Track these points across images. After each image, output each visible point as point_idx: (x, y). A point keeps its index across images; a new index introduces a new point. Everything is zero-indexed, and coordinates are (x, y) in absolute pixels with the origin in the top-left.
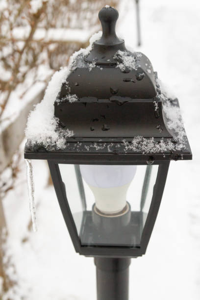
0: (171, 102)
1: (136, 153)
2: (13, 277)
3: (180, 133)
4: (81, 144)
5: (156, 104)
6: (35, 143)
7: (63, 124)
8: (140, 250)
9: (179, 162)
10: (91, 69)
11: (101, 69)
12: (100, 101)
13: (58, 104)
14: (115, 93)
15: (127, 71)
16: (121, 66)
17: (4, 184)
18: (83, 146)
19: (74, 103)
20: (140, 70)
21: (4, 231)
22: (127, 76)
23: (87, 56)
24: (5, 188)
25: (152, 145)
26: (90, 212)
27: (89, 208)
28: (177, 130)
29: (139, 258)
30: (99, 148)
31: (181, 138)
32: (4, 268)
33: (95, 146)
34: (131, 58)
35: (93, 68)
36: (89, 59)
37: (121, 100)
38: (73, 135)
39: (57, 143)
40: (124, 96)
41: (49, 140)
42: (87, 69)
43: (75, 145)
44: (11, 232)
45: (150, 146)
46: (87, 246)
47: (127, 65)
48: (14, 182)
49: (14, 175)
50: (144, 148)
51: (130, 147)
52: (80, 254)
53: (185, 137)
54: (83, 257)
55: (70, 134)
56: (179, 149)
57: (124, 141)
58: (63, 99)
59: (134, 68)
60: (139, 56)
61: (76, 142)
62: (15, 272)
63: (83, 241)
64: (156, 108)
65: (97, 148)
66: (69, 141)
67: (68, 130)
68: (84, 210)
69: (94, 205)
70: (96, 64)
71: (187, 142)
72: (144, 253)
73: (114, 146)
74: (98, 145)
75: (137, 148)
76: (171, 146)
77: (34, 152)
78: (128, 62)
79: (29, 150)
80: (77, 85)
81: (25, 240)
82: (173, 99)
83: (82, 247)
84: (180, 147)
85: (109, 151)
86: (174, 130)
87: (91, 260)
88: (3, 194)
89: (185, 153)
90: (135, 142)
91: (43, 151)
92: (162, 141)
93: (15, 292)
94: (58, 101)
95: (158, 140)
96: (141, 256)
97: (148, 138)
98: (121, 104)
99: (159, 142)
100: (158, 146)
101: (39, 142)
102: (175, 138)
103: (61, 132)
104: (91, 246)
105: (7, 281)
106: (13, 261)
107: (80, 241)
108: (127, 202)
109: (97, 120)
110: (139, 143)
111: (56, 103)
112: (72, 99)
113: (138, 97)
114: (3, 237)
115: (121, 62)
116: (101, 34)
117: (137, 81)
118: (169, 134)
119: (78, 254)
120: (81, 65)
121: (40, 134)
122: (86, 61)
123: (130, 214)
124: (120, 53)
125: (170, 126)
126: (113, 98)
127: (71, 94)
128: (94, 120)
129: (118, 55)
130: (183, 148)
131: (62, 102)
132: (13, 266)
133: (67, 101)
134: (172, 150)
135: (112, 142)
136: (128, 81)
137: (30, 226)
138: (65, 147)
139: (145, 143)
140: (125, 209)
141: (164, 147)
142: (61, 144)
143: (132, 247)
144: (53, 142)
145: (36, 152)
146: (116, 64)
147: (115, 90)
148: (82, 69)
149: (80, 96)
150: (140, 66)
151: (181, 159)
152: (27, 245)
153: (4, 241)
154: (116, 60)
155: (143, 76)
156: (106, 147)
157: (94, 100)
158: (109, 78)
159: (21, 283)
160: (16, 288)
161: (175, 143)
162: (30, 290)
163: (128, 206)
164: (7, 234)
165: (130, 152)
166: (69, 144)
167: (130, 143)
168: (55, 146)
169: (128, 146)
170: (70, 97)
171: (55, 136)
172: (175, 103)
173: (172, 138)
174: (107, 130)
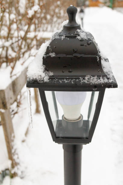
0: (105, 60)
1: (87, 84)
2: (17, 161)
3: (110, 74)
4: (57, 79)
5: (98, 58)
6: (32, 78)
7: (47, 69)
8: (88, 140)
9: (110, 89)
10: (63, 39)
11: (68, 39)
12: (68, 56)
13: (45, 58)
14: (76, 52)
15: (82, 40)
16: (79, 37)
17: (13, 111)
18: (58, 81)
19: (54, 57)
20: (89, 40)
21: (13, 135)
22: (82, 43)
23: (60, 33)
24: (13, 113)
25: (96, 80)
26: (61, 121)
27: (60, 118)
29: (88, 144)
30: (67, 81)
31: (111, 76)
32: (13, 155)
33: (65, 80)
34: (84, 34)
35: (64, 39)
37: (79, 56)
38: (53, 74)
39: (44, 78)
40: (80, 54)
41: (40, 77)
42: (61, 39)
43: (54, 80)
44: (16, 136)
45: (94, 80)
46: (59, 138)
47: (82, 37)
48: (18, 109)
49: (18, 106)
50: (91, 81)
51: (84, 81)
53: (113, 76)
54: (57, 144)
55: (51, 74)
56: (111, 82)
57: (80, 78)
58: (48, 55)
59: (86, 38)
60: (88, 33)
61: (54, 79)
62: (18, 158)
63: (57, 135)
64: (98, 60)
65: (66, 81)
66: (51, 78)
67: (50, 72)
68: (57, 119)
69: (63, 116)
70: (66, 37)
71: (115, 79)
72: (90, 142)
73: (75, 81)
74: (67, 80)
75: (88, 81)
76: (106, 80)
77: (32, 84)
79: (29, 82)
80: (55, 48)
81: (23, 141)
82: (106, 58)
83: (57, 139)
84: (111, 81)
85: (73, 83)
86: (107, 72)
87: (61, 146)
88: (12, 116)
89: (114, 84)
90: (86, 78)
91: (37, 83)
92: (101, 78)
93: (18, 169)
94: (45, 56)
95: (99, 77)
96: (89, 143)
97: (93, 76)
98: (79, 58)
99: (100, 78)
100: (99, 80)
101: (34, 78)
102: (108, 76)
103: (46, 73)
104: (61, 138)
105: (14, 162)
106: (17, 152)
107: (55, 135)
108: (81, 114)
109: (66, 67)
110: (89, 79)
111: (44, 57)
112: (53, 55)
113: (89, 54)
114: (12, 138)
115: (79, 35)
116: (68, 21)
117: (87, 45)
118: (105, 74)
119: (54, 142)
120: (57, 37)
121: (35, 74)
122: (60, 35)
123: (82, 121)
124: (78, 30)
125: (105, 70)
126: (75, 55)
127: (52, 52)
128: (64, 67)
129: (77, 32)
130: (113, 82)
131: (47, 57)
132: (17, 154)
133: (50, 56)
134: (107, 83)
135: (74, 79)
137: (26, 134)
138: (48, 81)
139: (92, 79)
140: (80, 118)
141: (102, 81)
142: (46, 79)
143: (84, 138)
144: (42, 78)
146: (76, 37)
147: (76, 50)
148: (57, 39)
149: (56, 54)
150: (89, 38)
151: (112, 88)
152: (25, 144)
153: (13, 141)
154: (76, 34)
155: (91, 43)
156: (71, 81)
157: (64, 55)
158: (73, 44)
159: (21, 164)
160: (18, 166)
161: (108, 79)
162: (26, 168)
163: (81, 116)
164: (14, 137)
165: (84, 83)
166: (50, 80)
167: (84, 79)
168: (43, 80)
169: (82, 80)
170: (51, 54)
171: (43, 75)
172: (107, 60)
173: (106, 76)
174: (71, 72)
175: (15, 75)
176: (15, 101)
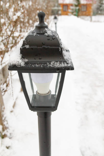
0: (67, 51)
1: (52, 67)
2: (7, 126)
3: (69, 61)
4: (30, 64)
5: (60, 49)
6: (12, 64)
7: (24, 57)
8: (55, 108)
9: (69, 71)
10: (34, 35)
11: (39, 35)
12: (38, 47)
13: (22, 49)
14: (44, 45)
15: (48, 36)
16: (46, 34)
17: (3, 89)
18: (31, 65)
19: (28, 48)
20: (54, 36)
21: (3, 107)
22: (48, 38)
23: (33, 31)
24: (4, 91)
25: (59, 64)
26: (35, 95)
27: (35, 93)
28: (68, 60)
29: (54, 112)
30: (38, 66)
31: (70, 62)
32: (3, 122)
33: (36, 65)
34: (50, 32)
35: (35, 35)
36: (34, 32)
37: (46, 47)
38: (27, 61)
39: (21, 64)
40: (47, 46)
41: (18, 63)
42: (33, 35)
43: (28, 65)
45: (58, 65)
46: (34, 107)
47: (49, 34)
48: (7, 88)
49: (7, 86)
50: (55, 65)
51: (50, 65)
52: (31, 110)
53: (71, 62)
54: (32, 112)
55: (26, 60)
56: (69, 66)
57: (47, 63)
58: (24, 47)
59: (51, 35)
60: (53, 31)
61: (29, 64)
62: (7, 124)
63: (33, 105)
64: (60, 50)
65: (37, 66)
66: (26, 63)
67: (25, 59)
68: (33, 94)
69: (37, 91)
70: (37, 34)
71: (72, 64)
72: (56, 109)
73: (44, 65)
74: (38, 65)
75: (53, 66)
76: (66, 65)
77: (12, 67)
78: (49, 33)
79: (10, 67)
80: (29, 41)
81: (12, 112)
82: (67, 50)
83: (32, 108)
84: (69, 65)
85: (42, 67)
86: (67, 59)
87: (36, 113)
88: (3, 93)
90: (52, 63)
91: (16, 67)
92: (62, 63)
93: (7, 132)
94: (22, 47)
95: (61, 62)
96: (55, 111)
97: (57, 62)
98: (46, 49)
99: (61, 63)
100: (61, 65)
101: (14, 63)
102: (68, 62)
103: (23, 60)
104: (36, 107)
105: (4, 127)
106: (6, 119)
107: (31, 105)
108: (50, 90)
109: (37, 55)
110: (53, 64)
111: (21, 48)
112: (27, 47)
113: (53, 46)
114: (3, 109)
115: (46, 32)
116: (38, 22)
117: (52, 40)
118: (65, 61)
119: (30, 110)
121: (14, 60)
122: (33, 33)
123: (51, 95)
124: (46, 29)
125: (65, 58)
126: (43, 46)
127: (27, 45)
128: (36, 55)
129: (45, 30)
130: (71, 66)
131: (23, 48)
132: (7, 121)
133: (25, 48)
134: (66, 66)
135: (43, 64)
136: (49, 40)
137: (14, 106)
138: (24, 65)
139: (56, 64)
140: (49, 92)
141: (63, 65)
142: (23, 64)
143: (52, 107)
144: (20, 63)
145: (13, 67)
146: (44, 34)
147: (44, 43)
148: (31, 35)
149: (30, 46)
150: (54, 34)
151: (70, 70)
152: (12, 113)
153: (3, 111)
154: (44, 32)
155: (55, 38)
156: (41, 66)
157: (36, 47)
158: (42, 39)
159: (9, 128)
160: (8, 130)
161: (67, 64)
162: (13, 131)
163: (50, 92)
164: (4, 108)
165: (50, 67)
166: (26, 64)
167: (50, 64)
168: (20, 65)
169: (49, 65)
170: (26, 46)
171: (20, 61)
172: (68, 51)
173: (66, 62)
174: (41, 59)
175: (4, 63)
176: (6, 82)
